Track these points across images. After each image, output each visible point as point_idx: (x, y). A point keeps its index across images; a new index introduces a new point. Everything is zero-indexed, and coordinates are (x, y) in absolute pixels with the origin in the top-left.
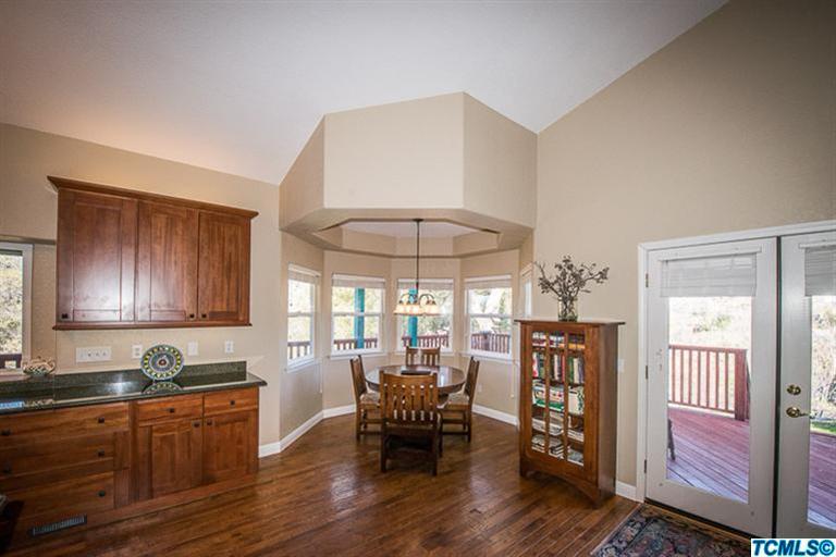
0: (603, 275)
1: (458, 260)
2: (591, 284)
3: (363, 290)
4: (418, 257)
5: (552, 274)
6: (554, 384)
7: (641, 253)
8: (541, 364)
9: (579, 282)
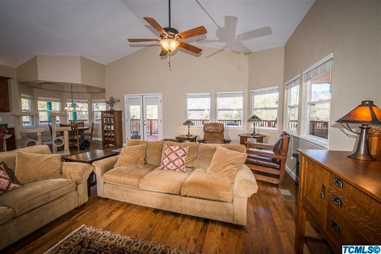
0: (119, 101)
1: (89, 94)
2: (116, 103)
3: (51, 103)
4: (72, 92)
5: (108, 100)
6: (109, 125)
7: (125, 96)
8: (106, 120)
9: (114, 102)
